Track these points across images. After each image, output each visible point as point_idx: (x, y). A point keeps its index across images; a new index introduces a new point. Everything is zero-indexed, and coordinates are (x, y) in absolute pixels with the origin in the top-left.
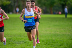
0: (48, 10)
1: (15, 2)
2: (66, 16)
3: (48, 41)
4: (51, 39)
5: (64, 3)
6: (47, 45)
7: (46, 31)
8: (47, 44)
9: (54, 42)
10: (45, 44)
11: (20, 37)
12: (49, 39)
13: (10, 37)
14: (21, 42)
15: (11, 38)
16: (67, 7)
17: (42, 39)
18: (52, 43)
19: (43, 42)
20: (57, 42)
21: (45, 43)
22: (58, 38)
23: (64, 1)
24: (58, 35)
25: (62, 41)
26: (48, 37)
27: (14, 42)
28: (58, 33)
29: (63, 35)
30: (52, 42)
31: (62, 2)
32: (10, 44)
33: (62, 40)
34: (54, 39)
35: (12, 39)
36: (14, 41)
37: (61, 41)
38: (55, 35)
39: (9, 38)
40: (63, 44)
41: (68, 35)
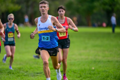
0: (84, 20)
1: (28, 7)
2: (113, 31)
3: (83, 71)
4: (87, 68)
5: (110, 8)
6: (81, 78)
7: (80, 55)
8: (81, 76)
9: (94, 74)
10: (79, 77)
11: (36, 66)
12: (85, 69)
13: (20, 64)
14: (38, 73)
15: (21, 66)
16: (115, 14)
17: (74, 68)
18: (89, 76)
19: (75, 73)
20: (99, 74)
21: (79, 75)
22: (100, 67)
23: (110, 6)
24: (99, 62)
25: (107, 71)
26: (84, 65)
27: (26, 74)
28: (100, 58)
29: (109, 61)
30: (90, 74)
31: (107, 7)
32: (20, 77)
33: (106, 69)
34: (93, 68)
35: (22, 68)
36: (27, 71)
37: (105, 71)
38: (95, 62)
39: (19, 66)
40: (108, 77)
41: (117, 61)
